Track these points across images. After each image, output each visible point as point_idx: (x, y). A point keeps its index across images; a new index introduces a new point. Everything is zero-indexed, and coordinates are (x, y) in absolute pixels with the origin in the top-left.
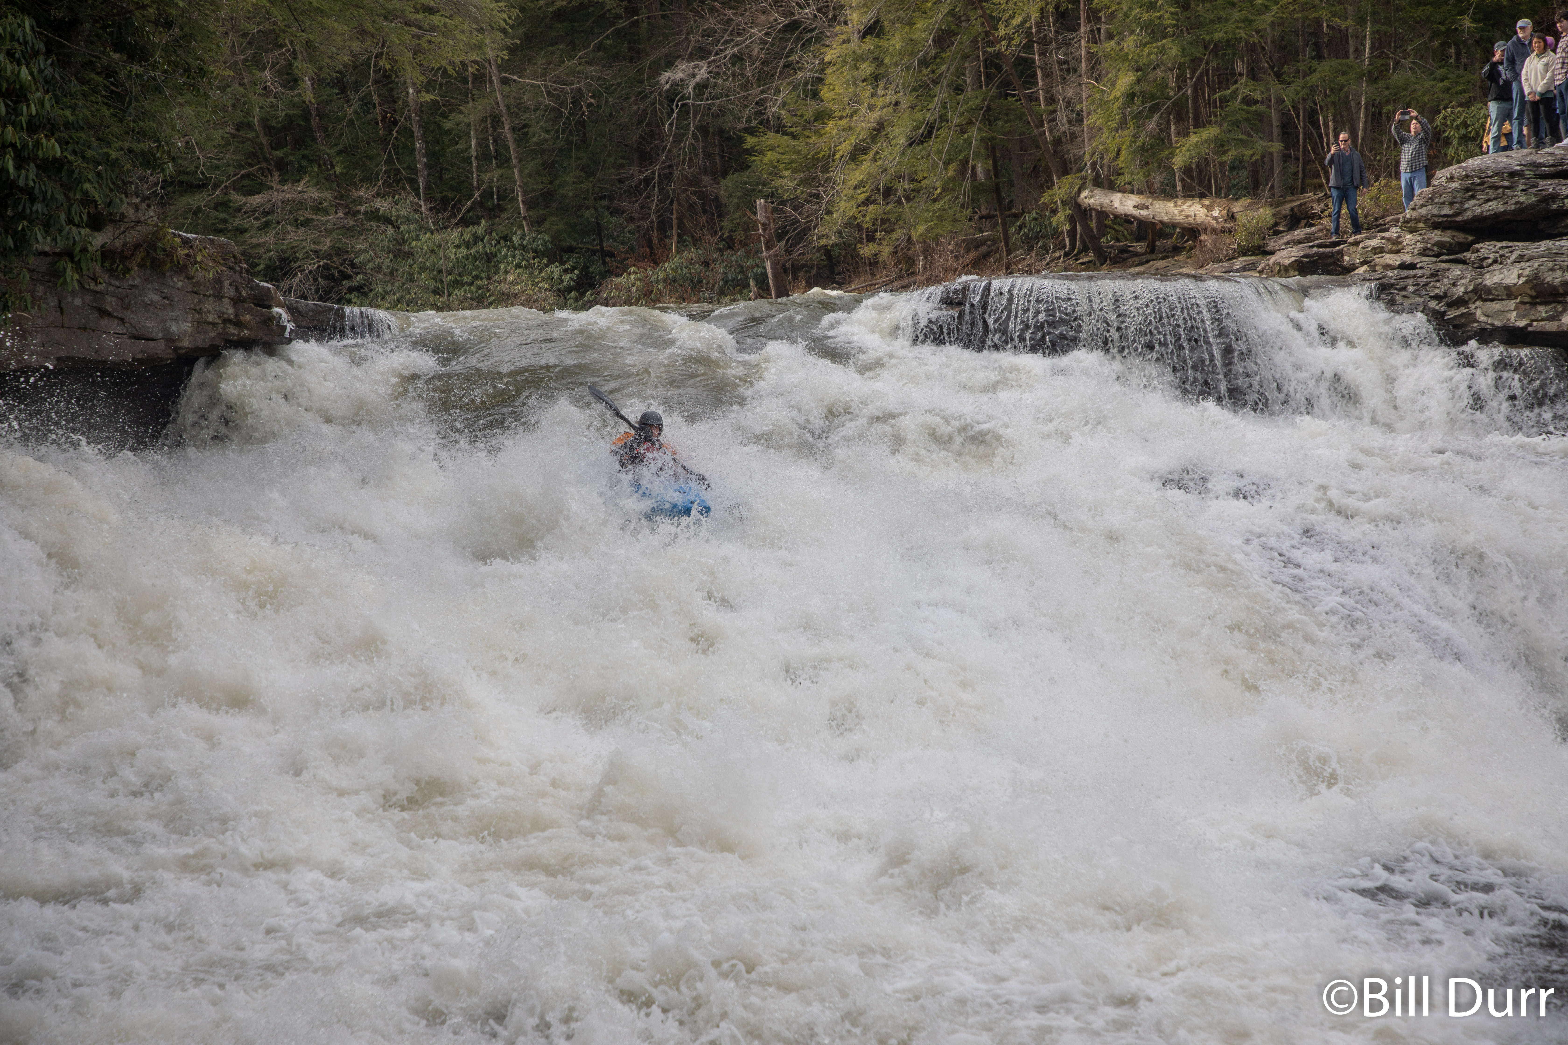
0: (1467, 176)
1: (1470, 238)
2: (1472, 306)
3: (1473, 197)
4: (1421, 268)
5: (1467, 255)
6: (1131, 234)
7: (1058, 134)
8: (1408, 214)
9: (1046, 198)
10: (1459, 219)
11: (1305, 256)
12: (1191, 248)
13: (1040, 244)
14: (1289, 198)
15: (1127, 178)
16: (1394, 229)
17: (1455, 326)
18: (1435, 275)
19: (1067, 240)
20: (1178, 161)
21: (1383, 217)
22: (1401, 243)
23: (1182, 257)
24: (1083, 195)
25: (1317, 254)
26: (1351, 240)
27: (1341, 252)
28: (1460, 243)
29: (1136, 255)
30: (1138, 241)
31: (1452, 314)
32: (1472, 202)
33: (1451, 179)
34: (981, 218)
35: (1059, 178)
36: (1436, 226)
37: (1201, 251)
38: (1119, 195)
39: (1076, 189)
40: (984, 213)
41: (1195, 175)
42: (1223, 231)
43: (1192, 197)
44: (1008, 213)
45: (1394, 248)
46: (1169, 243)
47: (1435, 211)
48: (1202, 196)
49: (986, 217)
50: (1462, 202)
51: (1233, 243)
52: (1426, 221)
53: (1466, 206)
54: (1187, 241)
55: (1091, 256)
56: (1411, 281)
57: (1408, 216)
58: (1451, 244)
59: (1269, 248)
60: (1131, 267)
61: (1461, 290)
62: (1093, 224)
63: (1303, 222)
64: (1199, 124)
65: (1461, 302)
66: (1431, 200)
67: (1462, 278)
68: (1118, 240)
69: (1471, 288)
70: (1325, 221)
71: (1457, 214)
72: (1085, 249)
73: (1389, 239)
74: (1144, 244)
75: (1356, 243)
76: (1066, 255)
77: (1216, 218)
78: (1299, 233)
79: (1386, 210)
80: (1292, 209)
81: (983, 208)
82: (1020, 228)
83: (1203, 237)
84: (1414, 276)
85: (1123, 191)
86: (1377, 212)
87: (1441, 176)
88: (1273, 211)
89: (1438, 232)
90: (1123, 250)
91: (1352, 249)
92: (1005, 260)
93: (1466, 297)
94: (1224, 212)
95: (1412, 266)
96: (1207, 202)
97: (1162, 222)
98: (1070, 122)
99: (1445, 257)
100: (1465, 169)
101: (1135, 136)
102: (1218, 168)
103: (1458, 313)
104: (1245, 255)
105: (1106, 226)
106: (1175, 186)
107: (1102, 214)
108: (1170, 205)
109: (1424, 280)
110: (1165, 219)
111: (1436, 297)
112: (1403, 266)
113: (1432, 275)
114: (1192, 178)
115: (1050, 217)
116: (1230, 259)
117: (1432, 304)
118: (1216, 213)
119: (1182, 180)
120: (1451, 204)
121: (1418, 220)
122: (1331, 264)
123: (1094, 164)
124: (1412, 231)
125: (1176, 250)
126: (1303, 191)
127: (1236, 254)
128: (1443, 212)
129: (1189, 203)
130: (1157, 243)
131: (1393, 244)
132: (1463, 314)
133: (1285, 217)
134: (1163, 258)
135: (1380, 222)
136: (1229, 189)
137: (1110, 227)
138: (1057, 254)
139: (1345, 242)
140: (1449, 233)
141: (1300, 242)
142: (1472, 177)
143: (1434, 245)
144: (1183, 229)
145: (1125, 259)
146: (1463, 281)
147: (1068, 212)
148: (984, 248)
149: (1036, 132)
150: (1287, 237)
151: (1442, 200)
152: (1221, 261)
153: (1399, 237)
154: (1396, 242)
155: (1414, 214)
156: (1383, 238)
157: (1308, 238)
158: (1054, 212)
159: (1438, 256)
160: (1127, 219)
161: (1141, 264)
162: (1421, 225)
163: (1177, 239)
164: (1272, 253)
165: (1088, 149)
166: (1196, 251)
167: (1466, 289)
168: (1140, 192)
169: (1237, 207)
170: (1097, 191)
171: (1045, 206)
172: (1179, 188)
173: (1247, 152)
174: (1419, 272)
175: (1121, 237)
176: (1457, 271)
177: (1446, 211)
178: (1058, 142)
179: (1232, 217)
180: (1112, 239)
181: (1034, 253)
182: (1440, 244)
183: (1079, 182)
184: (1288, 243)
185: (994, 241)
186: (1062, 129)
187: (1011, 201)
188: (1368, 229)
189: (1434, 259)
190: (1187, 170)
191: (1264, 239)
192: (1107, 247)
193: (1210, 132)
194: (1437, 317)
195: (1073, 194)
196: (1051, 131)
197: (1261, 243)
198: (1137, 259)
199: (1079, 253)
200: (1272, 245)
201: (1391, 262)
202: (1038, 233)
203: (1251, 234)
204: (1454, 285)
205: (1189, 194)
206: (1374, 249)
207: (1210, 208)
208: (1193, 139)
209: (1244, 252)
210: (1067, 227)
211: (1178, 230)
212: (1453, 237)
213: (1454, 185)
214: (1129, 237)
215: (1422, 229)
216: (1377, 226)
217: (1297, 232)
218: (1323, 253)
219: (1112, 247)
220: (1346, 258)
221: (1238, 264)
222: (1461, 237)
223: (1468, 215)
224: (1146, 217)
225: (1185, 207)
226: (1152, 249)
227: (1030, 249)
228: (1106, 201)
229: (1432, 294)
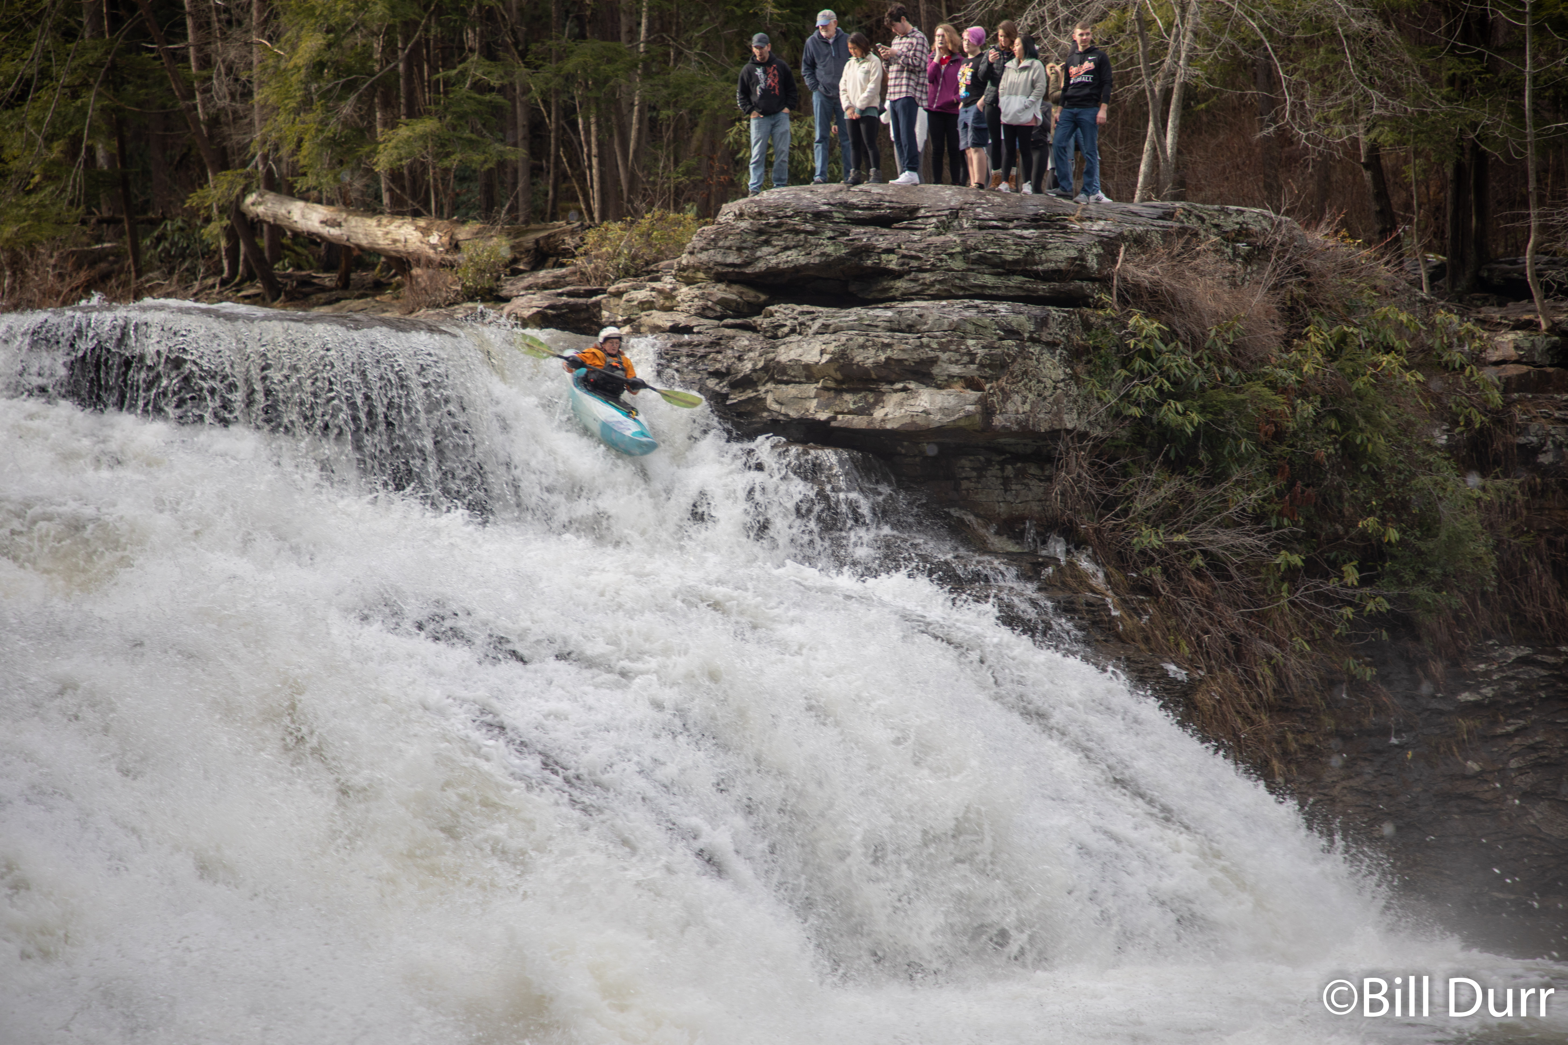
0: (760, 213)
1: (763, 297)
2: (762, 389)
3: (767, 243)
4: (699, 333)
5: (758, 320)
6: (319, 259)
7: (212, 111)
8: (685, 259)
9: (193, 200)
10: (748, 270)
11: (551, 307)
12: (399, 286)
13: (186, 264)
14: (533, 226)
15: (311, 181)
16: (668, 279)
17: (740, 415)
18: (716, 344)
19: (225, 263)
20: (383, 162)
21: (656, 260)
22: (674, 297)
23: (387, 297)
24: (250, 199)
25: (566, 305)
26: (612, 289)
27: (598, 305)
28: (749, 303)
29: (323, 289)
30: (326, 270)
31: (735, 398)
32: (766, 250)
33: (740, 216)
34: (100, 222)
35: (215, 173)
36: (719, 278)
37: (411, 289)
38: (300, 204)
39: (238, 190)
40: (106, 214)
41: (407, 184)
42: (442, 265)
43: (402, 214)
44: (141, 217)
45: (667, 304)
46: (370, 276)
47: (719, 258)
48: (416, 214)
49: (109, 221)
50: (753, 249)
51: (454, 283)
52: (708, 270)
53: (759, 254)
54: (395, 275)
55: (258, 287)
56: (685, 350)
57: (684, 262)
58: (738, 303)
59: (504, 293)
60: (314, 305)
61: (747, 367)
62: (264, 243)
63: (551, 260)
64: (413, 113)
65: (747, 382)
66: (713, 243)
67: (750, 350)
68: (299, 267)
69: (761, 364)
70: (580, 261)
71: (747, 264)
72: (250, 277)
73: (660, 292)
74: (334, 276)
75: (619, 294)
76: (223, 283)
77: (434, 247)
78: (544, 275)
79: (660, 252)
80: (537, 241)
81: (104, 208)
82: (159, 239)
83: (416, 271)
84: (689, 344)
85: (306, 199)
86: (648, 253)
87: (729, 210)
88: (512, 242)
89: (722, 286)
90: (305, 282)
91: (613, 301)
92: (133, 286)
93: (755, 376)
94: (445, 239)
95: (688, 330)
96: (422, 223)
97: (359, 247)
98: (233, 96)
99: (729, 321)
100: (758, 203)
101: (324, 123)
102: (438, 176)
103: (743, 397)
104: (471, 299)
105: (283, 246)
106: (378, 197)
107: (277, 229)
108: (372, 223)
109: (701, 351)
110: (364, 242)
111: (717, 374)
112: (676, 329)
113: (712, 344)
114: (403, 188)
115: (202, 227)
116: (451, 304)
117: (711, 383)
118: (434, 239)
119: (390, 190)
120: (740, 249)
121: (697, 269)
122: (585, 320)
123: (265, 157)
124: (689, 282)
125: (378, 287)
126: (554, 217)
127: (460, 299)
128: (730, 260)
129: (398, 222)
130: (353, 276)
131: (666, 298)
132: (750, 399)
133: (528, 251)
134: (359, 297)
135: (652, 267)
136: (455, 208)
137: (288, 248)
138: (210, 281)
139: (604, 291)
140: (736, 288)
141: (545, 287)
142: (767, 215)
143: (716, 303)
144: (390, 258)
145: (306, 296)
146: (751, 354)
147: (226, 222)
148: (103, 266)
149: (182, 104)
150: (529, 280)
151: (728, 244)
152: (438, 306)
153: (674, 289)
154: (670, 295)
155: (692, 260)
156: (653, 289)
157: (557, 283)
158: (208, 220)
159: (720, 318)
160: (311, 239)
161: (329, 303)
162: (701, 275)
163: (381, 271)
164: (507, 300)
165: (258, 136)
166: (405, 291)
167: (755, 365)
168: (330, 203)
169: (463, 233)
170: (270, 196)
171: (194, 213)
172: (386, 199)
173: (477, 158)
174: (696, 338)
175: (304, 264)
176: (744, 340)
177: (732, 258)
178: (214, 121)
179: (455, 246)
180: (291, 265)
181: (175, 277)
182: (723, 302)
183: (242, 182)
184: (529, 288)
185: (119, 255)
186: (221, 104)
187: (147, 202)
188: (636, 276)
189: (716, 322)
190: (395, 176)
191: (498, 279)
192: (283, 276)
193: (427, 125)
194: (718, 401)
195: (233, 198)
196: (204, 106)
197: (494, 285)
198: (323, 296)
199: (242, 281)
200: (508, 288)
201: (660, 323)
202: (185, 249)
203: (481, 271)
204: (740, 359)
205: (399, 210)
206: (642, 303)
207: (426, 232)
208: (403, 132)
209: (471, 295)
210: (223, 243)
211: (383, 259)
212: (741, 294)
213: (744, 225)
214: (315, 264)
215: (702, 281)
216: (648, 273)
217: (542, 273)
218: (575, 305)
219: (289, 276)
220: (605, 313)
221: (460, 311)
222: (750, 295)
223: (761, 266)
224: (339, 238)
225: (392, 227)
226: (345, 284)
227: (171, 272)
228: (282, 211)
229: (711, 369)
